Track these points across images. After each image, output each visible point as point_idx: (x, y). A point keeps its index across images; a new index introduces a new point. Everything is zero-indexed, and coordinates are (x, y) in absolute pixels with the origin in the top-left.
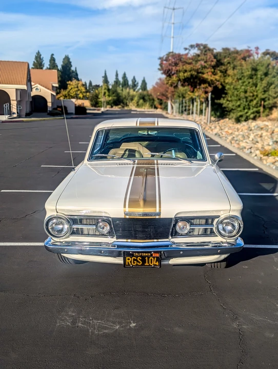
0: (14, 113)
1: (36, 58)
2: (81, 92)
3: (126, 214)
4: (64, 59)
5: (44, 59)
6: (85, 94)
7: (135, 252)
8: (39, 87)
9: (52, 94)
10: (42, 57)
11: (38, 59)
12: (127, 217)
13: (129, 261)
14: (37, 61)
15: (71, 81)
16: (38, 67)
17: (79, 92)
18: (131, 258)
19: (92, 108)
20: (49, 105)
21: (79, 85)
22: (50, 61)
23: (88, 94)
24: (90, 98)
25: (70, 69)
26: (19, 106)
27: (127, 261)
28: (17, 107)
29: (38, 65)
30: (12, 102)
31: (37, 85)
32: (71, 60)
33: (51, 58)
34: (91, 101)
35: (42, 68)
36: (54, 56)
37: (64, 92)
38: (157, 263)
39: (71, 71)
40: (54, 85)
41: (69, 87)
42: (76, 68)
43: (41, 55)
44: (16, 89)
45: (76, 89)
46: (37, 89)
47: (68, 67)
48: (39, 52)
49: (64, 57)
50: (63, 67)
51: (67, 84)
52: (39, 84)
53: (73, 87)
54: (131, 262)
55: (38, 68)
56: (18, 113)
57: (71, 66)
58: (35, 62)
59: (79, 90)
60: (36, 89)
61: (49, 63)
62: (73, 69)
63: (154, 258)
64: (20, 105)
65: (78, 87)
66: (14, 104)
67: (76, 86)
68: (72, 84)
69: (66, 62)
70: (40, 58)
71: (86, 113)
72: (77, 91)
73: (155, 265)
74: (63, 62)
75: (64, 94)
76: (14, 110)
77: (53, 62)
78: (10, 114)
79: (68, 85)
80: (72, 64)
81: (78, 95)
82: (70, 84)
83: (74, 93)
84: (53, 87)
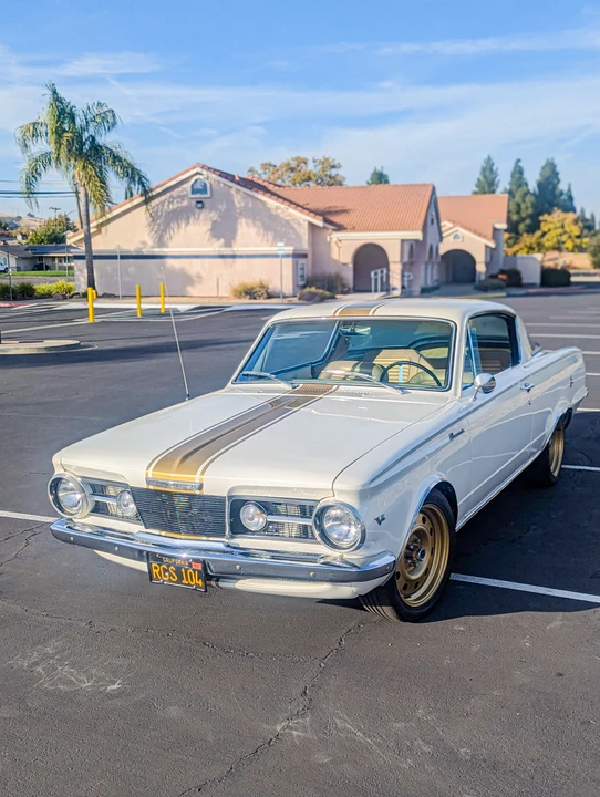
0: (394, 289)
1: (484, 170)
2: (570, 237)
3: (148, 482)
4: (543, 168)
5: (499, 172)
6: (578, 241)
7: (166, 556)
8: (461, 231)
9: (487, 246)
10: (494, 168)
11: (488, 173)
12: (151, 487)
13: (157, 571)
14: (485, 177)
15: (550, 213)
16: (487, 189)
17: (564, 238)
18: (160, 565)
19: (593, 271)
20: (481, 268)
21: (566, 223)
22: (513, 175)
23: (586, 240)
24: (592, 249)
25: (555, 187)
26: (406, 274)
27: (154, 571)
28: (403, 276)
29: (486, 186)
30: (392, 266)
31: (458, 228)
32: (558, 169)
33: (515, 168)
34: (594, 254)
35: (493, 192)
36: (520, 164)
37: (527, 239)
38: (200, 583)
39: (557, 192)
40: (498, 226)
41: (544, 227)
42: (570, 186)
43: (493, 164)
44: (403, 241)
45: (560, 231)
46: (456, 237)
47: (551, 183)
48: (489, 159)
49: (543, 163)
50: (540, 185)
51: (540, 222)
52: (462, 226)
53: (552, 226)
54: (160, 573)
55: (484, 193)
56: (403, 287)
57: (559, 181)
58: (482, 179)
59: (565, 232)
60: (454, 237)
61: (509, 179)
62: (563, 187)
63: (194, 570)
64: (410, 271)
65: (563, 227)
66: (395, 269)
67: (559, 225)
68: (553, 221)
69: (548, 173)
70: (491, 170)
71: (569, 284)
72: (561, 235)
73: (197, 586)
74: (541, 174)
75: (528, 243)
76: (395, 281)
77: (517, 175)
78: (388, 290)
79: (542, 224)
80: (560, 176)
81: (564, 243)
82: (545, 221)
83: (555, 240)
84: (495, 230)
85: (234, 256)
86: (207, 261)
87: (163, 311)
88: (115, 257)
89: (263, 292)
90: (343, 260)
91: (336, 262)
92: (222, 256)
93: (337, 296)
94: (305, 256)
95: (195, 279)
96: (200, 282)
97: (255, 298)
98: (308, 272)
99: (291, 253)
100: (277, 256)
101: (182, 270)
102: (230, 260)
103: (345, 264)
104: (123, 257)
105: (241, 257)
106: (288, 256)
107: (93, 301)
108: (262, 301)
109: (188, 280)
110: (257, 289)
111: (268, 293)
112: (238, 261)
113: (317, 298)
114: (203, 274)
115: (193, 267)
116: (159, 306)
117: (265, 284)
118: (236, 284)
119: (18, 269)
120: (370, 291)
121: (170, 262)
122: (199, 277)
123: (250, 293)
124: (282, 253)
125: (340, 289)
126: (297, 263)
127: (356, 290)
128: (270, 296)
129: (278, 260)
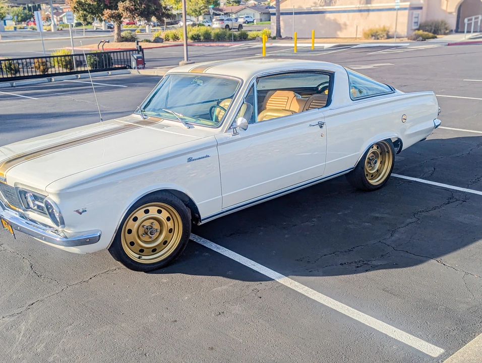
85: (368, 10)
86: (351, 14)
87: (312, 48)
88: (291, 14)
89: (385, 34)
90: (449, 11)
91: (445, 11)
92: (360, 11)
93: (438, 36)
94: (421, 8)
95: (342, 26)
96: (346, 29)
97: (378, 39)
98: (422, 19)
99: (408, 6)
100: (394, 9)
101: (335, 20)
102: (366, 13)
103: (451, 13)
104: (296, 13)
105: (373, 10)
106: (405, 9)
107: (266, 42)
108: (383, 41)
109: (339, 27)
110: (380, 32)
111: (387, 35)
112: (371, 13)
113: (421, 38)
114: (348, 23)
115: (342, 18)
116: (311, 45)
117: (387, 29)
118: (367, 29)
119: (261, 20)
120: (464, 32)
121: (328, 15)
122: (345, 25)
123: (375, 35)
124: (398, 7)
125: (443, 31)
126: (412, 14)
127: (457, 31)
128: (389, 37)
129: (395, 12)
